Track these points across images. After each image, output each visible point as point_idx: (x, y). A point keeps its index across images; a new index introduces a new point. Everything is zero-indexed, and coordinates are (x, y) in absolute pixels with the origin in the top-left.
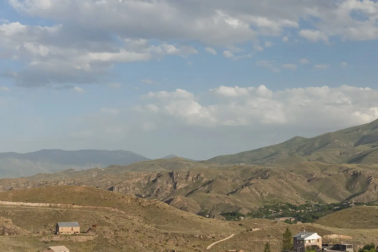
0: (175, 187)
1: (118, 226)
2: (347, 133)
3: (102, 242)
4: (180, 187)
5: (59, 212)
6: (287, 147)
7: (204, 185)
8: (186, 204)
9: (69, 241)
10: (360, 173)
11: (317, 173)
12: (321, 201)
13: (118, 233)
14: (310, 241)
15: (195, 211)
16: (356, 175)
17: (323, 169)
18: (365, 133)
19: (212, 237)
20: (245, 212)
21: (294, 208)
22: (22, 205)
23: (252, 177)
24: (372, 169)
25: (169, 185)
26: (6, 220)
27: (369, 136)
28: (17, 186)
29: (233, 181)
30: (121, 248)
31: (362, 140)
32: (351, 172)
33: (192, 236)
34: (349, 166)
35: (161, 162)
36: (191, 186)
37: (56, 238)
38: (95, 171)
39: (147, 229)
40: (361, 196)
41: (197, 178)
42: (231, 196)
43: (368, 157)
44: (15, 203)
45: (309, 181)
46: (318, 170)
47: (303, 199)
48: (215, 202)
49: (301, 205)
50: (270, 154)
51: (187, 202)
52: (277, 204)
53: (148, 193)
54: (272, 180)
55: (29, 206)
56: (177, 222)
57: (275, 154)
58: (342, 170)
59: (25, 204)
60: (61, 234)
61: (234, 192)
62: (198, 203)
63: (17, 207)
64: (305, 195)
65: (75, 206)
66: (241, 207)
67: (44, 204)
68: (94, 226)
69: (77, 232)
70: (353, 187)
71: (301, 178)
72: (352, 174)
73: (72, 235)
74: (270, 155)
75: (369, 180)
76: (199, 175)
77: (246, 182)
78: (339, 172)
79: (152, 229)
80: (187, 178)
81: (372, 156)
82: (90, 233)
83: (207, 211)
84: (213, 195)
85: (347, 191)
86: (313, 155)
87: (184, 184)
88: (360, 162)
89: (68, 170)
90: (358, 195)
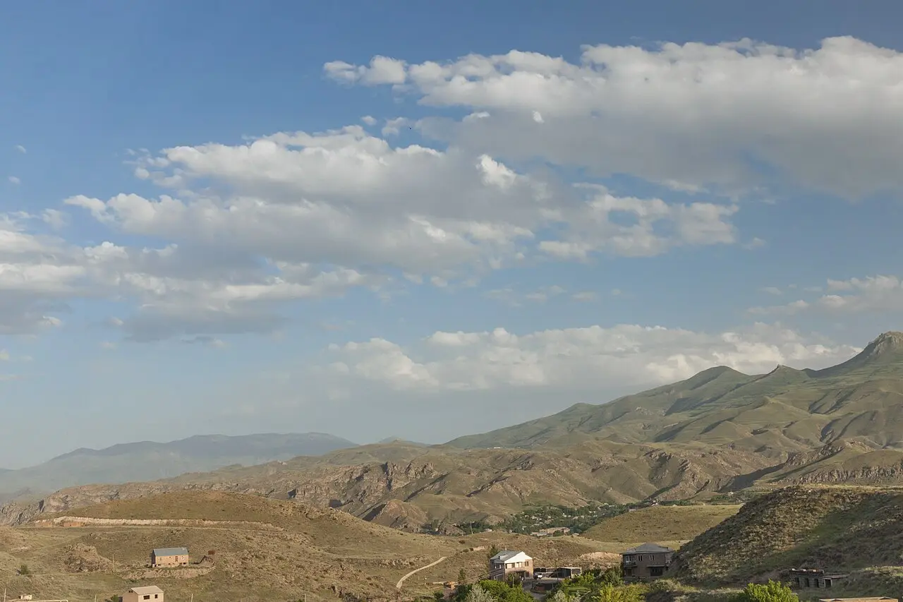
0: (389, 486)
1: (250, 552)
2: (654, 395)
3: (221, 576)
4: (398, 486)
5: (174, 532)
6: (563, 421)
7: (434, 483)
8: (404, 511)
9: (169, 577)
10: (670, 456)
11: (606, 459)
12: (611, 501)
13: (247, 561)
14: (513, 564)
15: (419, 522)
16: (664, 459)
17: (616, 452)
18: (681, 395)
19: (410, 563)
20: (494, 520)
21: (571, 512)
22: (124, 524)
23: (507, 467)
24: (689, 449)
25: (380, 484)
26: (87, 548)
27: (687, 398)
29: (480, 474)
30: (250, 585)
31: (677, 407)
32: (656, 456)
33: (380, 562)
34: (656, 446)
35: (372, 449)
36: (414, 485)
37: (149, 574)
38: (273, 466)
39: (310, 554)
40: (672, 491)
41: (423, 471)
42: (474, 498)
43: (685, 431)
44: (114, 521)
45: (593, 470)
46: (608, 453)
47: (584, 499)
48: (449, 507)
49: (581, 507)
50: (539, 431)
51: (406, 509)
52: (544, 508)
53: (349, 497)
54: (537, 471)
55: (135, 525)
56: (363, 541)
57: (546, 431)
58: (644, 453)
59: (129, 521)
60: (160, 567)
61: (480, 491)
62: (424, 511)
63: (116, 527)
64: (587, 491)
65: (206, 522)
66: (488, 513)
67: (159, 521)
68: (211, 553)
69: (185, 563)
70: (659, 477)
71: (581, 467)
72: (658, 457)
73: (175, 569)
74: (538, 434)
75: (684, 466)
76: (425, 467)
77: (499, 474)
78: (639, 455)
79: (318, 553)
80: (407, 473)
81: (691, 429)
82: (205, 563)
83: (436, 521)
84: (446, 498)
85: (650, 484)
86: (602, 431)
87: (402, 482)
88: (673, 439)
89: (232, 466)
90: (667, 489)
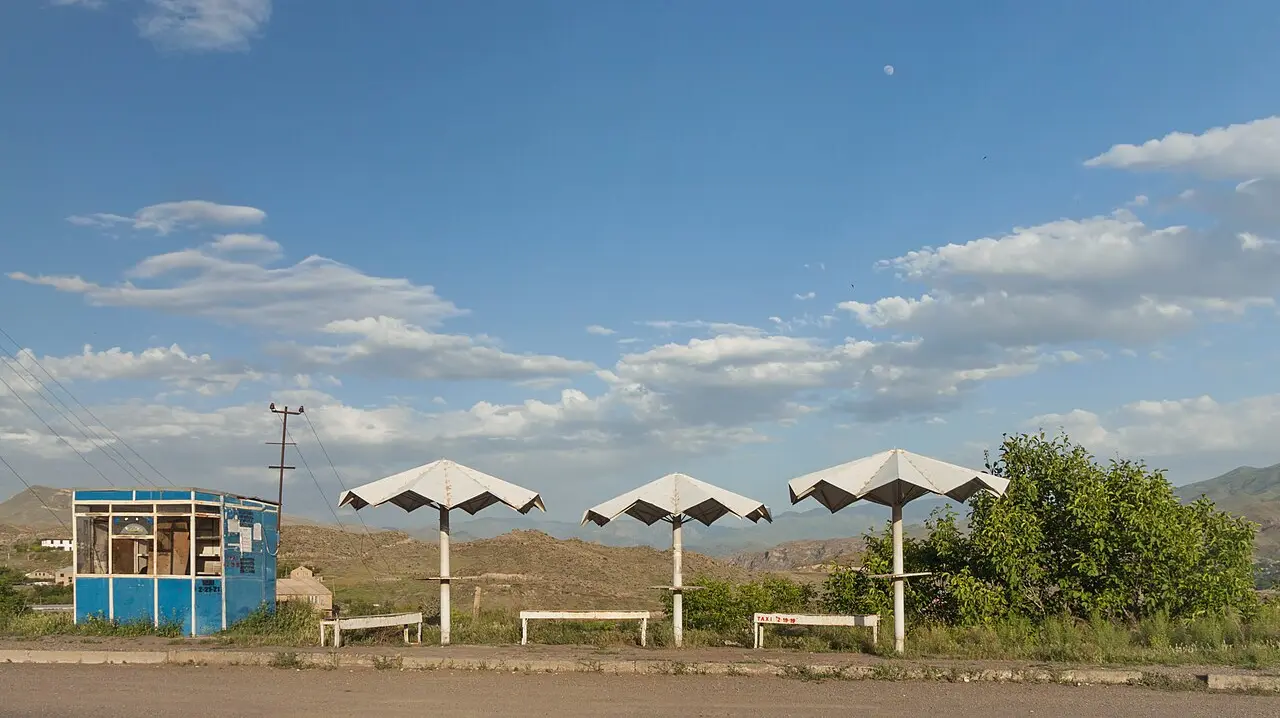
6: (1225, 483)
28: (849, 548)
57: (1208, 493)
86: (1268, 492)
